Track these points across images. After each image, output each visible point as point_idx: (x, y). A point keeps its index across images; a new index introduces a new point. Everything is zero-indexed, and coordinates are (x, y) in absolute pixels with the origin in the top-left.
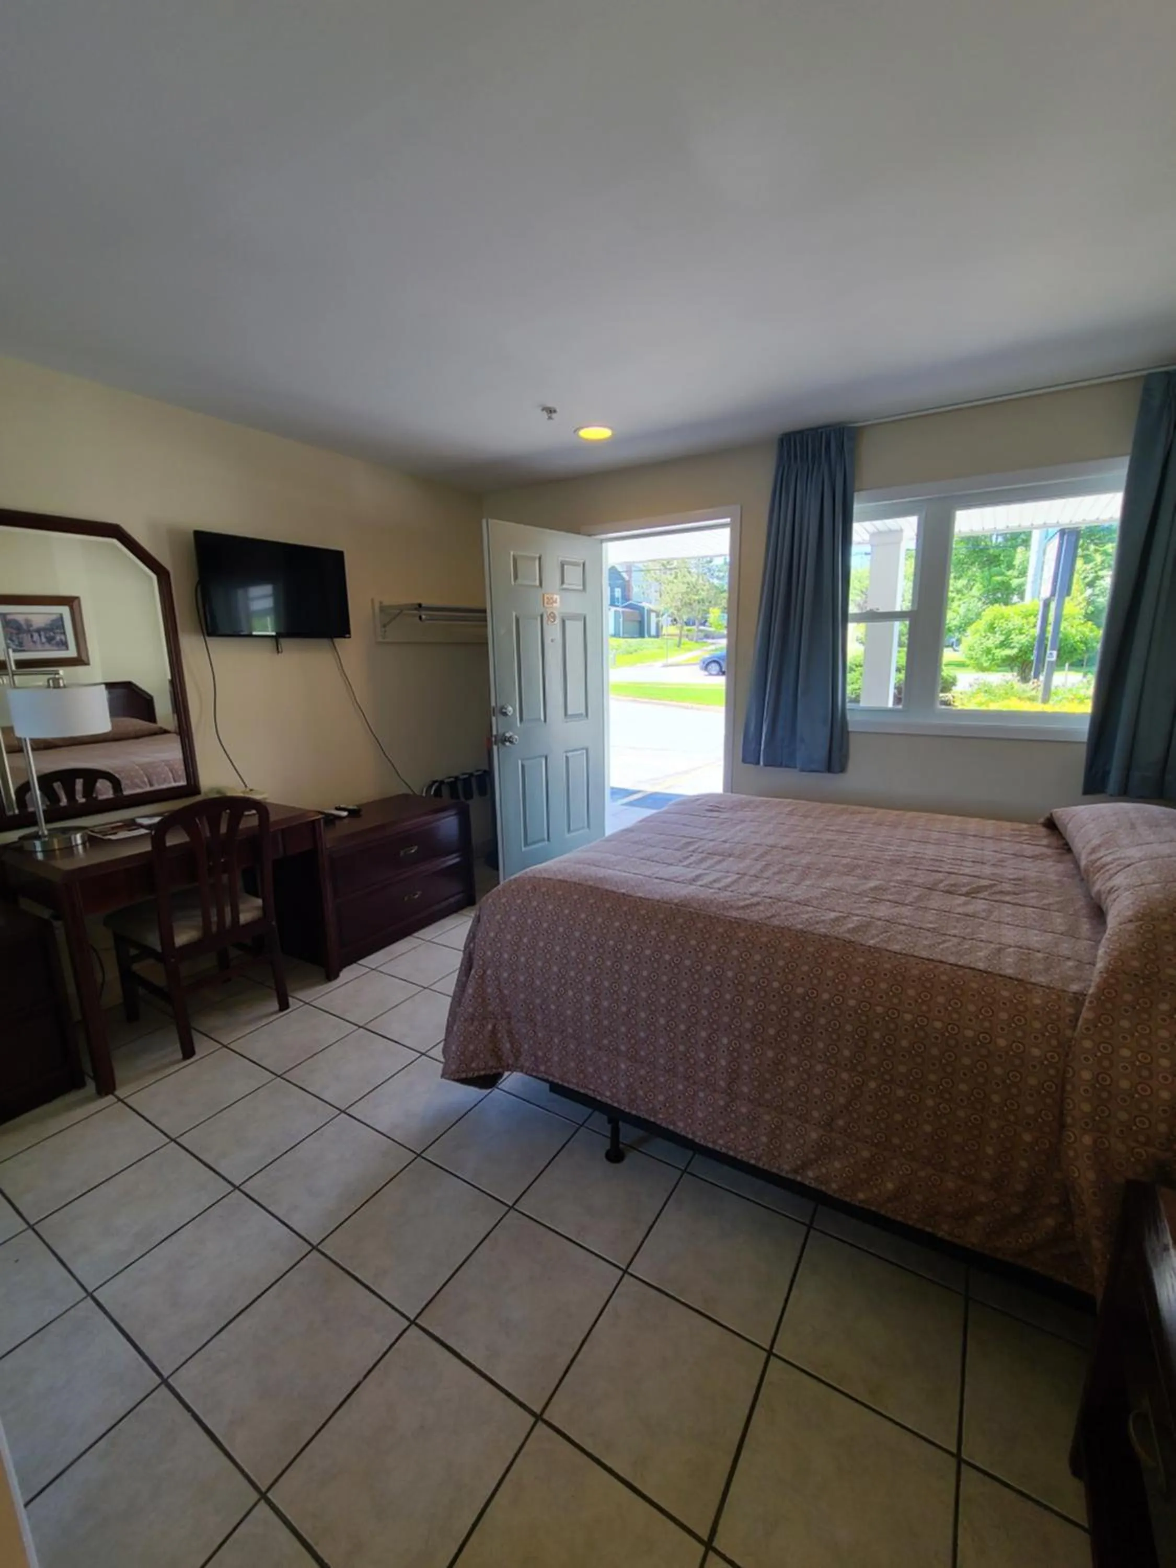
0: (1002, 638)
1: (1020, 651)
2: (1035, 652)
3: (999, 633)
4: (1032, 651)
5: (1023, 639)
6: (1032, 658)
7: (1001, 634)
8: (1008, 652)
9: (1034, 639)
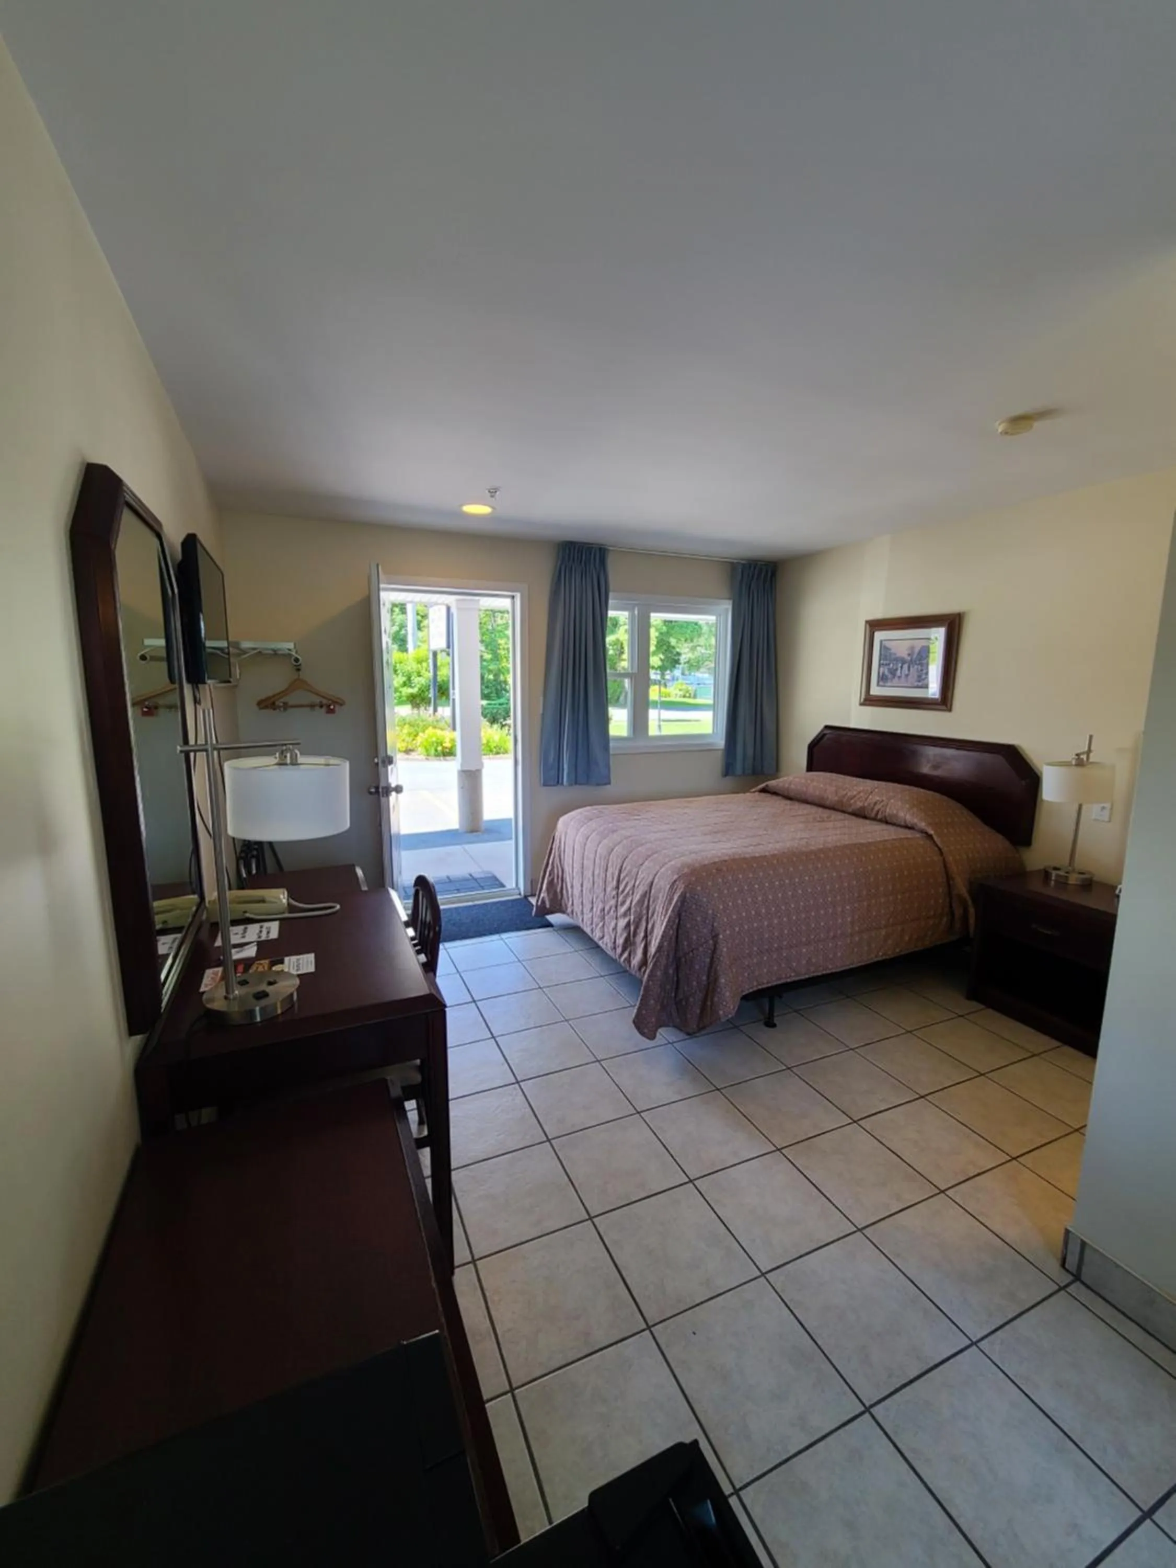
0: (404, 679)
1: (420, 689)
2: (432, 691)
3: (401, 674)
4: (429, 689)
5: (422, 681)
6: (430, 696)
7: (403, 675)
8: (410, 691)
9: (430, 681)
